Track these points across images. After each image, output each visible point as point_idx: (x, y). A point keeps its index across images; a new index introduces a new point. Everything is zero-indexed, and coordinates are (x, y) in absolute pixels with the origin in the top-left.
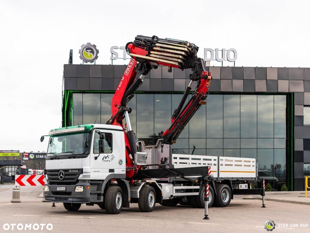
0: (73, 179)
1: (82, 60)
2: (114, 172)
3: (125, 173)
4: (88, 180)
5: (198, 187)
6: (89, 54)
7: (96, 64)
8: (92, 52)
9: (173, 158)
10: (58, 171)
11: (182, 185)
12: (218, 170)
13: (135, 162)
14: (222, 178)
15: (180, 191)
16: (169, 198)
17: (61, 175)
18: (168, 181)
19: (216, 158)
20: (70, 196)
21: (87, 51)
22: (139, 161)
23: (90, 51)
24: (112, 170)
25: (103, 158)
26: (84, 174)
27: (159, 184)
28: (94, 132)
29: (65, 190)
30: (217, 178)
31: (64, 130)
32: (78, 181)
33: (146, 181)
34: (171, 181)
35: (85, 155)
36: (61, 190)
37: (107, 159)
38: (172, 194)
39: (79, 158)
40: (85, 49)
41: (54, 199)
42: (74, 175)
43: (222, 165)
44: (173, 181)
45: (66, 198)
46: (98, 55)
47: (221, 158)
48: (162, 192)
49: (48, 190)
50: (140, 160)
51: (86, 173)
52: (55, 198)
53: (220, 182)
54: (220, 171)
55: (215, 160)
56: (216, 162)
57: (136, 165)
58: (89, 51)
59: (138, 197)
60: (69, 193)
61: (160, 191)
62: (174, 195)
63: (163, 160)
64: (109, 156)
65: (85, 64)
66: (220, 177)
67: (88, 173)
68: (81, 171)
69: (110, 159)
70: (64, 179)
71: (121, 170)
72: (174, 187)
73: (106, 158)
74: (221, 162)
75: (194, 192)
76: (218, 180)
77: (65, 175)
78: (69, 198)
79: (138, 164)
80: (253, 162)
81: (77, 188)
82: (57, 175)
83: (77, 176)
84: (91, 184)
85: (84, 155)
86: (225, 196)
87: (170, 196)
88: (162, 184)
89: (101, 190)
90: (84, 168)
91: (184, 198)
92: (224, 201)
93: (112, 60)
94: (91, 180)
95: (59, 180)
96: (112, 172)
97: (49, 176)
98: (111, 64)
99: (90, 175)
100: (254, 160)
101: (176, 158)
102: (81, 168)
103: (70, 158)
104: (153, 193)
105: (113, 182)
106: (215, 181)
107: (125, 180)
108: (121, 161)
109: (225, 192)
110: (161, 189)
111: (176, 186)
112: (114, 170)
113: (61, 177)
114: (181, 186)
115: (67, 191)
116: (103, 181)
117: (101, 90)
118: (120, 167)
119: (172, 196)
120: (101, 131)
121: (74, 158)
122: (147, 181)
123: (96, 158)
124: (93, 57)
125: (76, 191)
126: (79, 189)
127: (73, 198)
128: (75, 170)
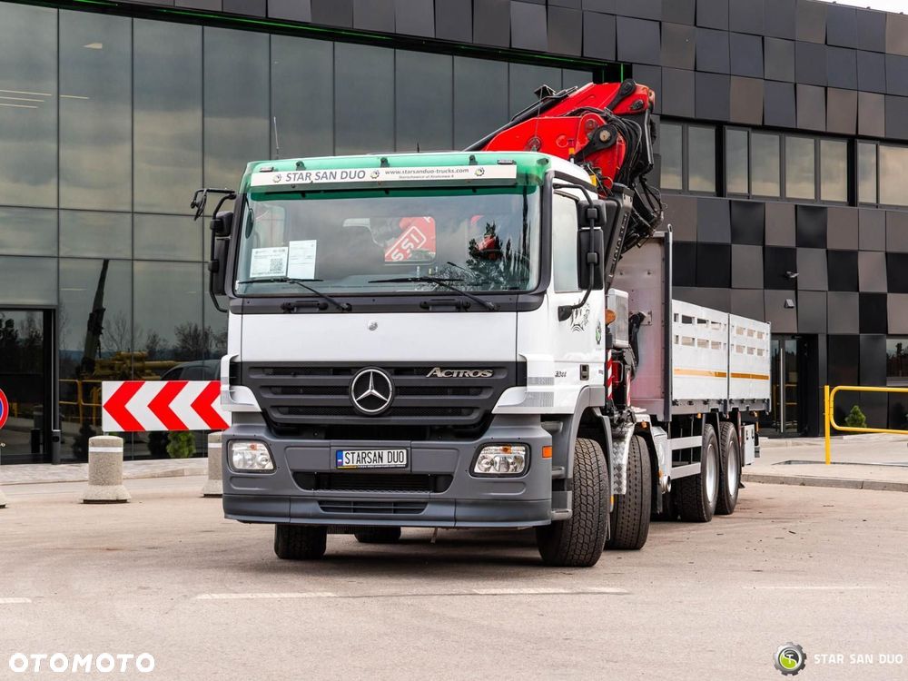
0: (457, 411)
2: (588, 377)
3: (603, 380)
4: (540, 416)
5: (700, 440)
10: (341, 369)
14: (731, 400)
17: (373, 392)
20: (435, 494)
24: (585, 368)
26: (530, 388)
29: (401, 464)
31: (369, 171)
32: (490, 421)
33: (635, 420)
34: (670, 417)
35: (526, 297)
37: (579, 317)
38: (669, 474)
45: (396, 504)
48: (660, 467)
51: (538, 381)
52: (320, 502)
53: (728, 416)
54: (730, 375)
59: (624, 491)
64: (581, 307)
66: (730, 395)
67: (545, 381)
68: (517, 373)
69: (582, 319)
70: (392, 410)
71: (598, 368)
72: (668, 441)
73: (577, 313)
77: (400, 390)
78: (425, 504)
81: (487, 453)
83: (485, 396)
85: (522, 298)
87: (666, 481)
88: (652, 430)
89: (564, 463)
90: (529, 358)
95: (355, 413)
96: (585, 377)
97: (269, 396)
99: (552, 394)
100: (767, 328)
102: (508, 356)
107: (602, 415)
108: (599, 328)
110: (658, 454)
112: (588, 368)
113: (371, 401)
115: (420, 469)
116: (564, 418)
118: (598, 353)
122: (637, 418)
123: (566, 314)
125: (482, 468)
126: (492, 460)
127: (455, 503)
128: (470, 369)
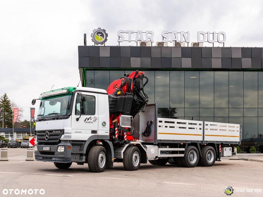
0: (56, 139)
1: (94, 42)
2: (97, 133)
3: (108, 134)
4: (70, 140)
5: (183, 149)
6: (100, 37)
7: (105, 45)
8: (102, 35)
9: (158, 121)
10: (44, 131)
11: (168, 147)
12: (204, 133)
13: (120, 125)
14: (207, 141)
15: (166, 152)
16: (154, 159)
17: (47, 136)
18: (153, 143)
19: (201, 122)
20: (53, 156)
21: (98, 34)
22: (123, 124)
23: (101, 34)
24: (94, 131)
25: (85, 120)
26: (65, 135)
27: (143, 146)
28: (76, 94)
29: (49, 150)
30: (202, 141)
31: (50, 93)
32: (60, 141)
33: (130, 143)
34: (157, 143)
35: (67, 116)
36: (46, 150)
37: (90, 120)
38: (157, 156)
39: (61, 119)
40: (96, 33)
41: (41, 158)
42: (57, 135)
43: (207, 129)
44: (158, 143)
45: (50, 158)
46: (107, 38)
47: (206, 123)
48: (147, 154)
49: (37, 150)
50: (125, 122)
51: (67, 133)
52: (43, 157)
53: (206, 145)
54: (205, 135)
55: (200, 124)
56: (202, 127)
57: (121, 127)
58: (99, 35)
59: (122, 158)
60: (53, 153)
61: (145, 152)
62: (159, 157)
63: (149, 123)
64: (91, 118)
65: (96, 45)
66: (205, 140)
67: (69, 133)
68: (62, 131)
69: (92, 120)
70: (49, 140)
71: (104, 131)
72: (159, 148)
73: (88, 119)
74: (206, 127)
75: (180, 153)
76: (203, 143)
77: (50, 135)
78: (53, 158)
79: (122, 126)
80: (238, 127)
81: (59, 148)
82: (43, 136)
83: (59, 136)
84: (73, 144)
86: (210, 157)
87: (155, 157)
88: (147, 146)
89: (83, 151)
90: (65, 128)
91: (170, 159)
92: (209, 161)
93: (119, 42)
94: (72, 141)
95: (45, 140)
96: (95, 133)
97: (38, 137)
98: (118, 46)
99: (71, 136)
100: (239, 125)
101: (161, 122)
102: (63, 129)
103: (54, 119)
104: (138, 153)
105: (99, 143)
106: (200, 144)
107: (108, 141)
108: (105, 123)
109: (210, 153)
110: (146, 151)
111: (162, 148)
112: (96, 131)
113: (47, 138)
114: (166, 148)
115: (52, 151)
116: (85, 141)
117: (109, 67)
118: (104, 128)
119: (157, 157)
120: (83, 93)
121: (57, 119)
122: (132, 143)
123: (78, 119)
124: (103, 40)
125: (59, 151)
126: (61, 149)
127: (56, 158)
128: (58, 131)
